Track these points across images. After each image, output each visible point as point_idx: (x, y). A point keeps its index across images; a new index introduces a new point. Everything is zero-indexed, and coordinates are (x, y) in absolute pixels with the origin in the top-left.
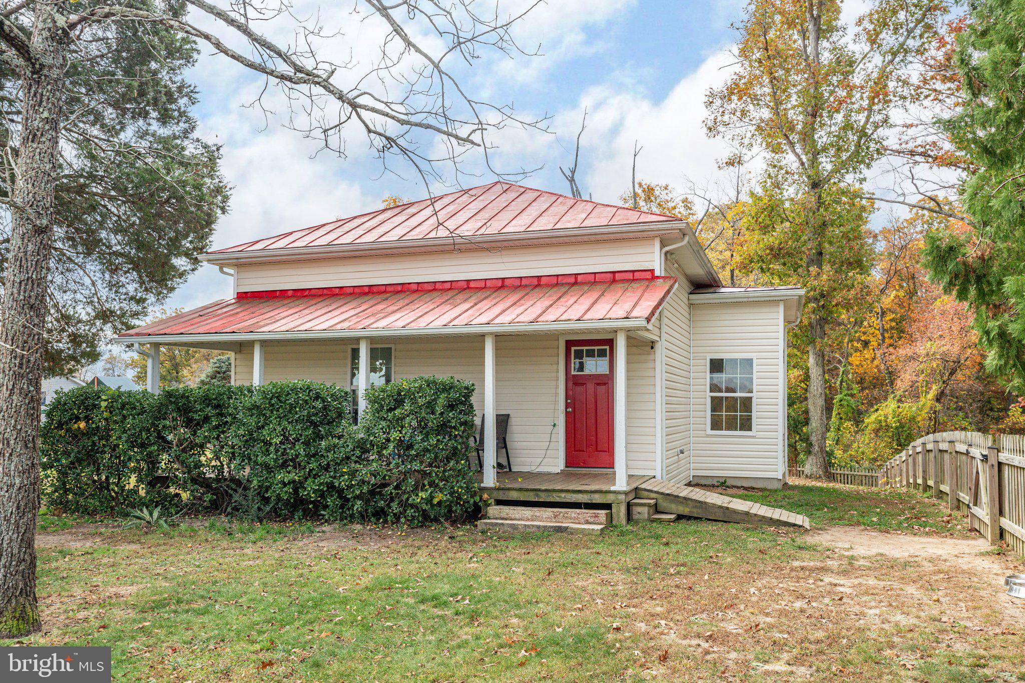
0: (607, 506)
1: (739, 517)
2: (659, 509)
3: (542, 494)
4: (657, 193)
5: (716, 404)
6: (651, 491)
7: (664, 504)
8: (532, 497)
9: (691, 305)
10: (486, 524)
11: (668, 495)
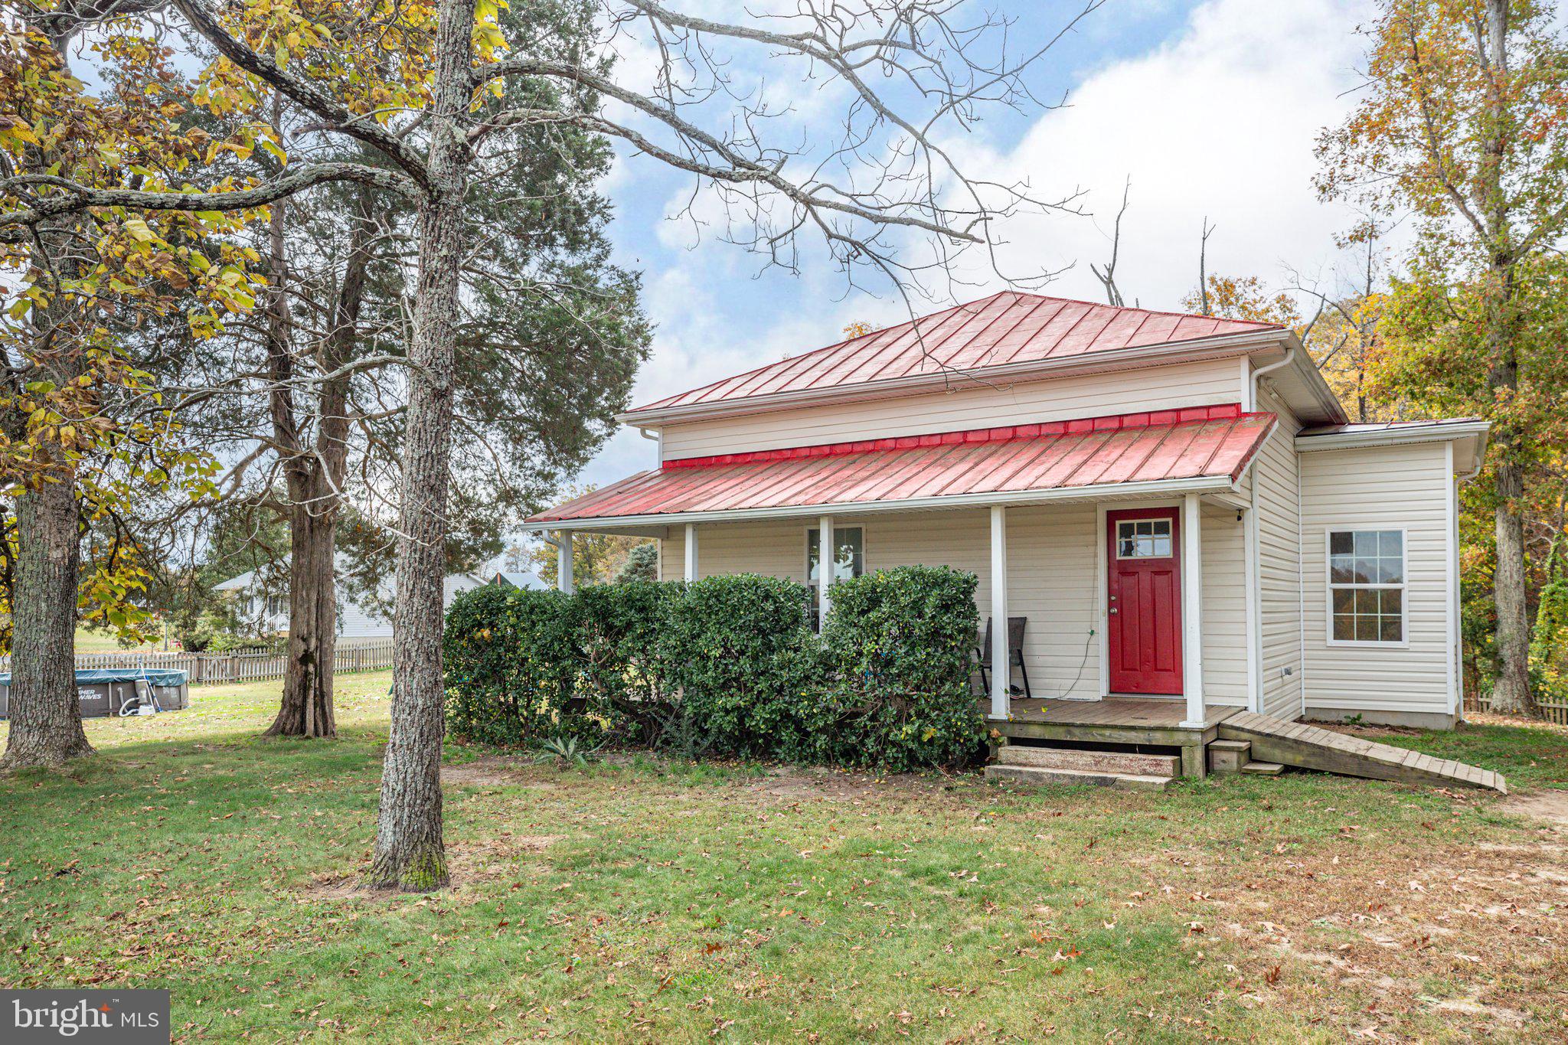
0: (1175, 751)
1: (1384, 772)
2: (1254, 756)
3: (1077, 731)
4: (1239, 290)
5: (1341, 600)
6: (1242, 730)
7: (1261, 749)
8: (1061, 735)
9: (1298, 454)
10: (997, 771)
11: (1268, 735)
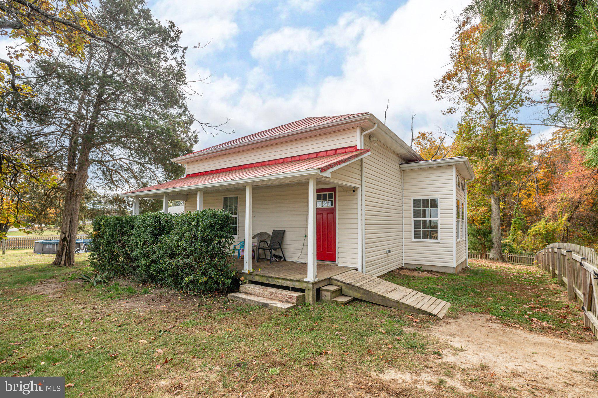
0: (303, 290)
1: (392, 304)
2: (343, 293)
3: (270, 280)
4: (427, 136)
5: (417, 224)
6: (338, 281)
7: (345, 290)
8: (264, 281)
9: (402, 171)
10: (232, 296)
11: (348, 284)
